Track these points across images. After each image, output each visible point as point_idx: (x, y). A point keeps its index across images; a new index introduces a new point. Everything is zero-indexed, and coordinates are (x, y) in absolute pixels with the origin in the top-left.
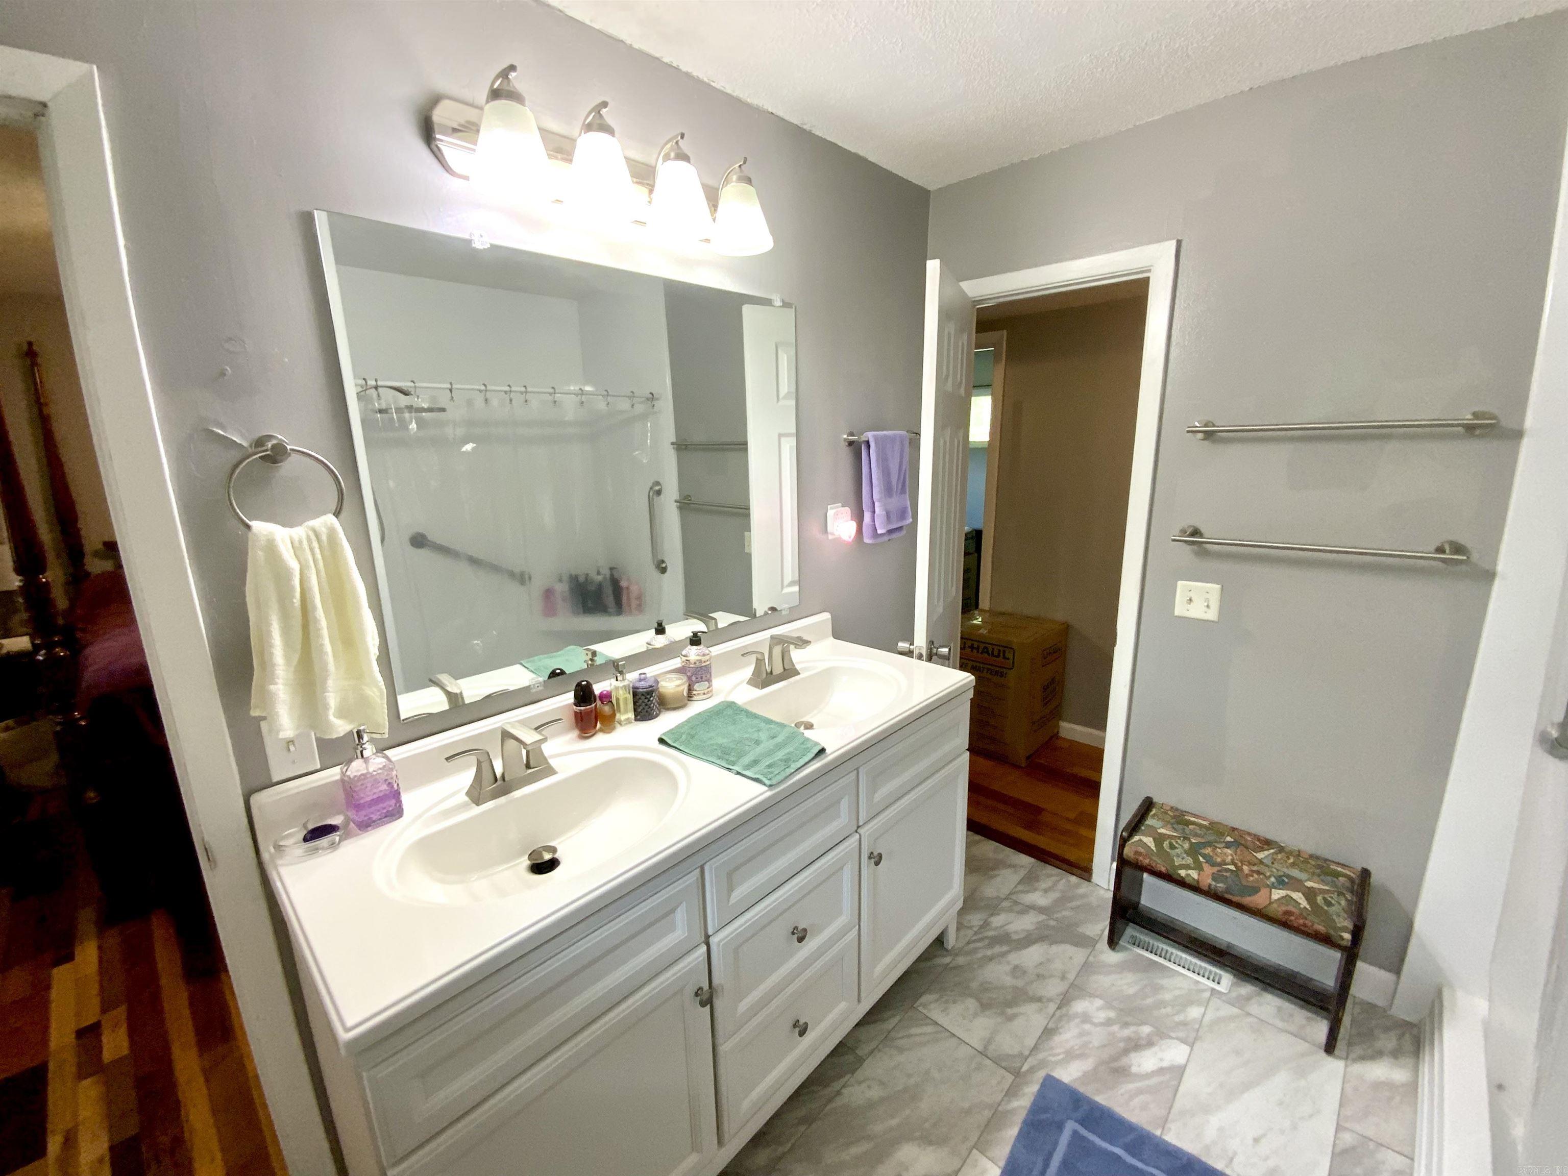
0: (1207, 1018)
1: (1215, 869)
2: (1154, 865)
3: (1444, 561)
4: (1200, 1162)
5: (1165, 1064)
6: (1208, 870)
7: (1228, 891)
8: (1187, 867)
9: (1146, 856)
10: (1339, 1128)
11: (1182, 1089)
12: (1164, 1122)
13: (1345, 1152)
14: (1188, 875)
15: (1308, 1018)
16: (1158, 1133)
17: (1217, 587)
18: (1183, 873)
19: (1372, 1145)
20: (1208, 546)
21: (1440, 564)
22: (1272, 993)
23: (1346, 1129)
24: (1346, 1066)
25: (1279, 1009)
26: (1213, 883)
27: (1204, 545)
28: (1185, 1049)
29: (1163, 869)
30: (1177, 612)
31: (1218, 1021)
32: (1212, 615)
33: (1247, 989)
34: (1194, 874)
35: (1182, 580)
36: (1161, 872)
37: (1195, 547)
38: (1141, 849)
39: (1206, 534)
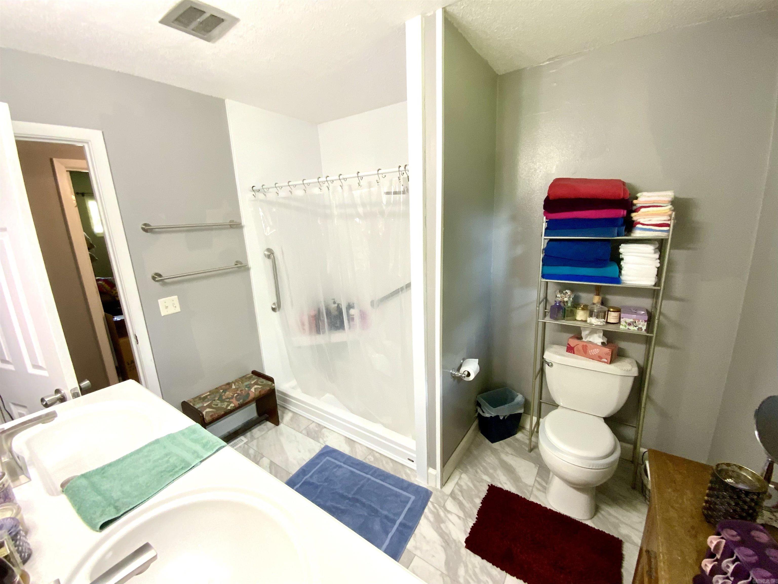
0: (255, 448)
1: (234, 398)
2: (219, 414)
3: (238, 267)
4: (302, 467)
5: (268, 466)
6: (234, 400)
7: (244, 401)
8: (228, 405)
9: (215, 414)
10: (301, 432)
11: (278, 464)
12: (288, 473)
13: (308, 434)
14: (231, 407)
15: (265, 425)
16: (291, 475)
17: (176, 297)
18: (229, 408)
19: (307, 428)
20: (166, 281)
21: (237, 269)
22: (253, 429)
23: (302, 431)
24: (283, 424)
25: (259, 430)
26: (239, 402)
27: (165, 280)
28: (264, 458)
29: (223, 413)
30: (163, 314)
31: (257, 446)
32: (178, 309)
33: (248, 434)
34: (232, 405)
35: (160, 299)
36: (222, 415)
37: (161, 282)
38: (211, 414)
39: (163, 276)
